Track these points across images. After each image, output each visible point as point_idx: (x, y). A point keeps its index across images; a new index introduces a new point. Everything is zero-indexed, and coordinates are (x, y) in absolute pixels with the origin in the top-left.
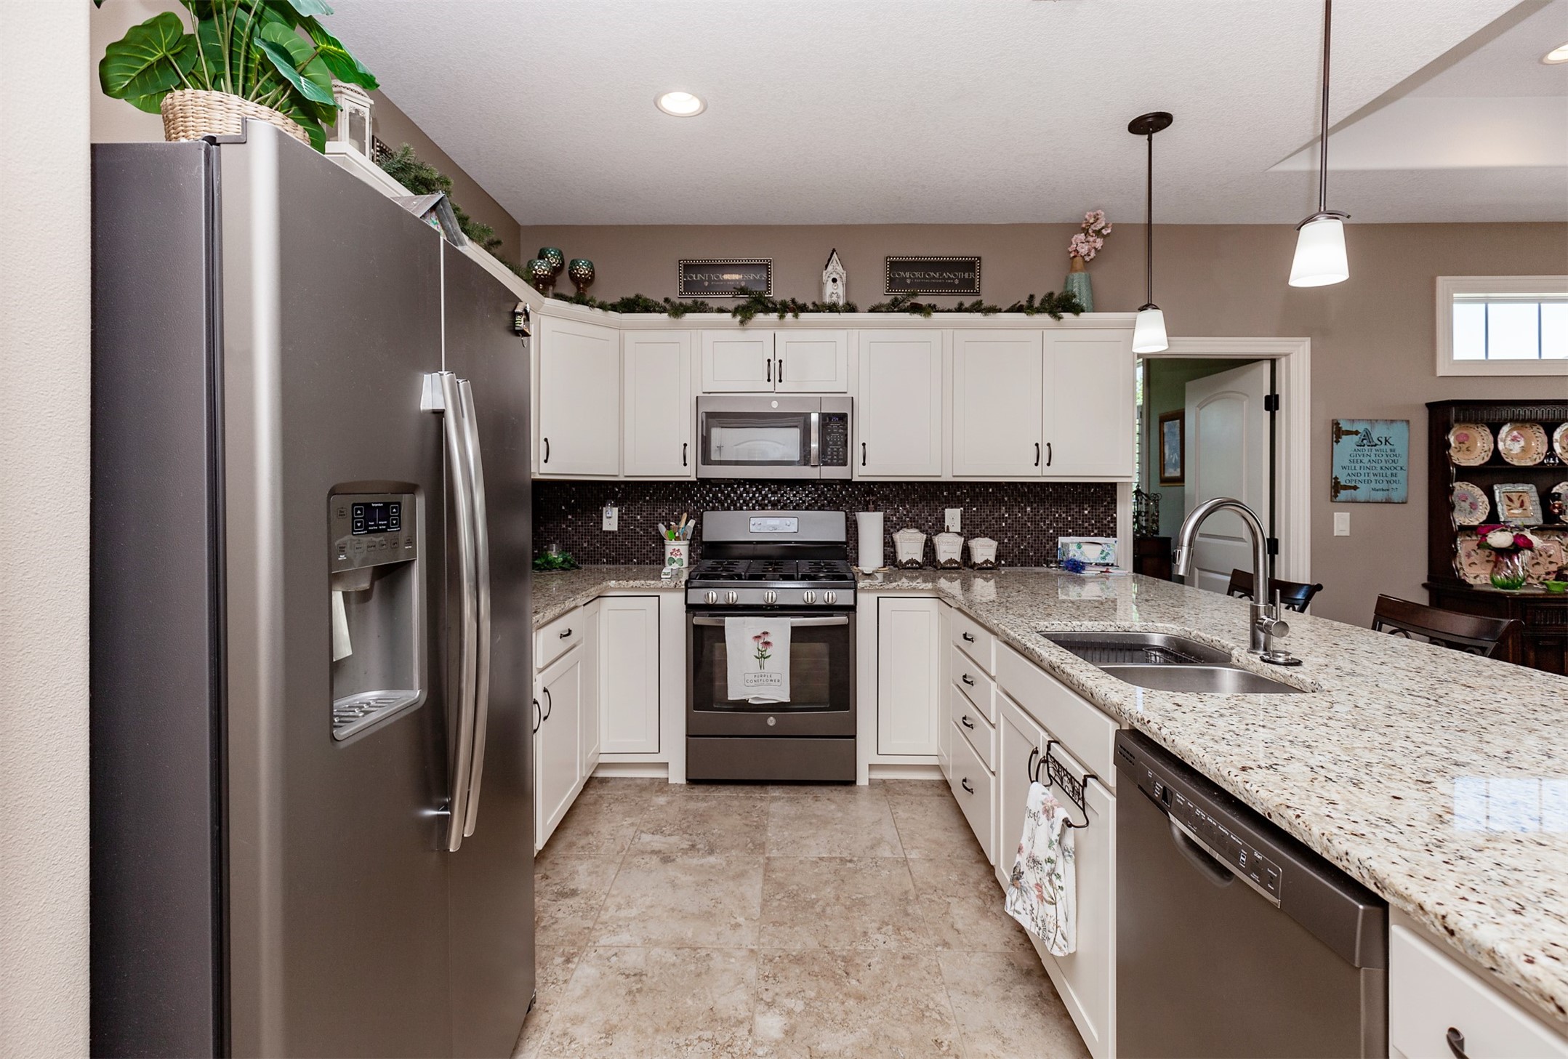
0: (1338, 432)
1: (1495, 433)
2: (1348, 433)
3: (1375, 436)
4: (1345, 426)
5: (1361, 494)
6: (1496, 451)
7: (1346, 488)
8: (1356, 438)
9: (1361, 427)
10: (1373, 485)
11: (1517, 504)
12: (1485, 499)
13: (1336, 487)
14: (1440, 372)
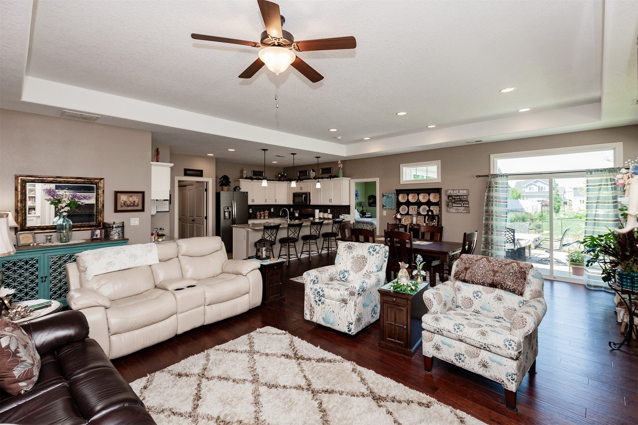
0: (383, 196)
1: (408, 196)
2: (385, 196)
3: (389, 196)
4: (384, 195)
5: (387, 207)
6: (408, 199)
7: (385, 206)
8: (386, 197)
9: (387, 195)
10: (389, 206)
11: (414, 210)
12: (407, 209)
13: (383, 206)
14: (401, 183)
